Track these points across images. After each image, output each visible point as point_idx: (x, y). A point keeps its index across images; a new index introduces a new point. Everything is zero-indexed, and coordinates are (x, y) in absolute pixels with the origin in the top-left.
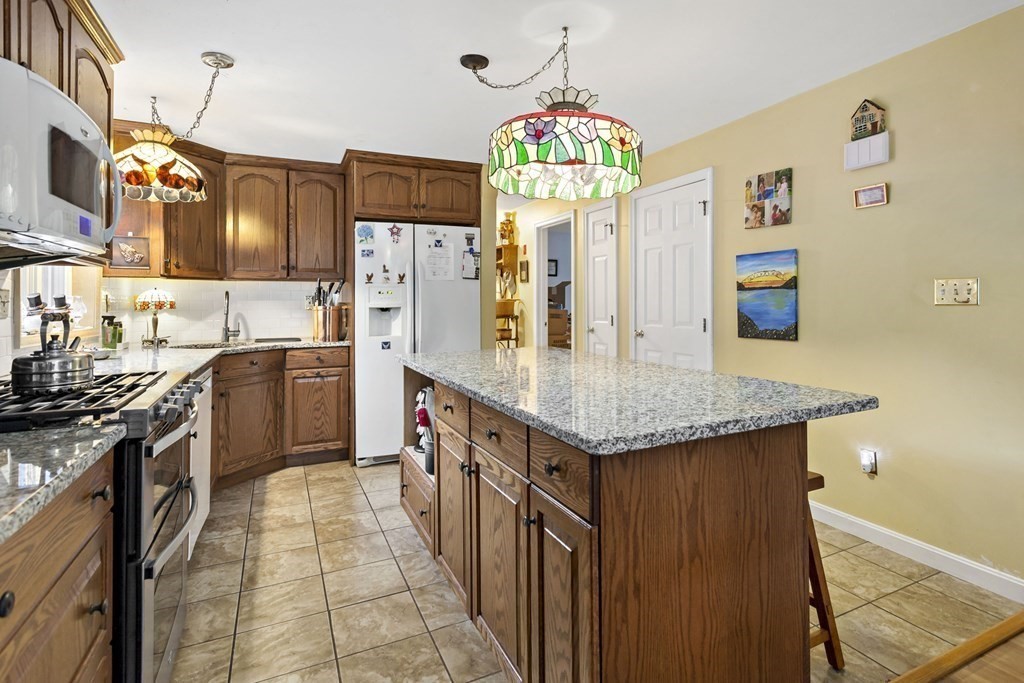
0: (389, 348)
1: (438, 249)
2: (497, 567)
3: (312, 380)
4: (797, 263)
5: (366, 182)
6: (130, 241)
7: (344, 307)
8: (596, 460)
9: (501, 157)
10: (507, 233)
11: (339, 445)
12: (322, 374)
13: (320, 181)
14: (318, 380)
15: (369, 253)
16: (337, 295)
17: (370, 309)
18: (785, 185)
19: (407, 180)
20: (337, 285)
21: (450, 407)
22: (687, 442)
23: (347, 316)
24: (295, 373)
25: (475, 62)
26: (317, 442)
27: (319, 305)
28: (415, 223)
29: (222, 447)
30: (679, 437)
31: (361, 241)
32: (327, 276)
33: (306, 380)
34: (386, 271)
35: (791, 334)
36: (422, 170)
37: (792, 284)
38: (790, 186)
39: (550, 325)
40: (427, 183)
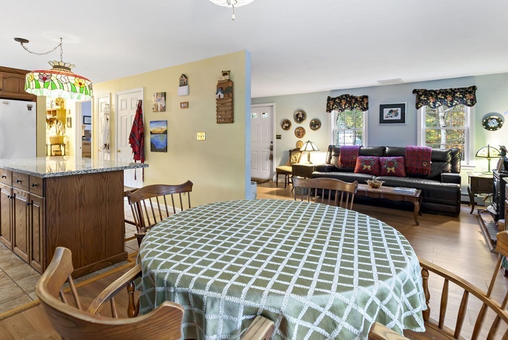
2: (21, 225)
4: (167, 125)
8: (45, 180)
9: (29, 85)
10: (60, 103)
18: (163, 98)
21: (5, 177)
22: (76, 175)
25: (22, 41)
30: (73, 173)
35: (165, 150)
37: (166, 132)
38: (165, 98)
39: (83, 148)
40: (3, 79)
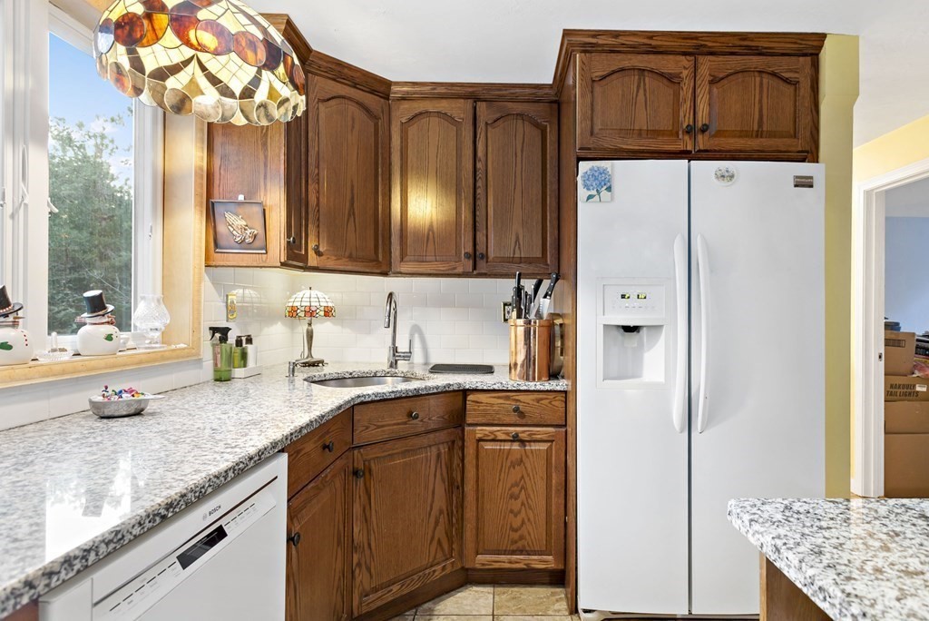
3: (507, 446)
5: (598, 89)
6: (240, 210)
7: (558, 321)
11: (549, 562)
12: (523, 436)
13: (521, 116)
14: (516, 446)
16: (547, 301)
17: (606, 326)
19: (672, 79)
20: (546, 284)
23: (562, 337)
24: (481, 431)
26: (513, 553)
27: (519, 316)
29: (359, 564)
31: (590, 197)
32: (531, 269)
33: (496, 446)
36: (701, 59)
39: (888, 359)
40: (712, 82)
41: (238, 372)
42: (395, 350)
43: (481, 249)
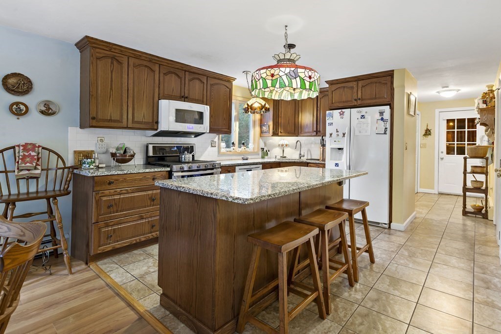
0: (338, 166)
1: (363, 120)
6: (266, 126)
15: (331, 124)
17: (331, 148)
19: (352, 88)
28: (351, 108)
31: (328, 119)
34: (337, 132)
36: (359, 82)
40: (362, 87)
41: (266, 157)
42: (300, 154)
43: (318, 130)
